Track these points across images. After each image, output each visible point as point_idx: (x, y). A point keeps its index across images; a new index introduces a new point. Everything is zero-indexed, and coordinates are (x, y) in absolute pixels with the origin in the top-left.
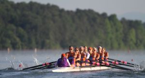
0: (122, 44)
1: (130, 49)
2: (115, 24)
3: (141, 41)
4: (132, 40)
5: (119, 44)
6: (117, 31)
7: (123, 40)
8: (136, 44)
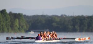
0: (10, 29)
1: (15, 32)
2: (5, 16)
3: (22, 27)
4: (16, 26)
5: (8, 29)
6: (6, 20)
7: (10, 26)
8: (19, 29)
